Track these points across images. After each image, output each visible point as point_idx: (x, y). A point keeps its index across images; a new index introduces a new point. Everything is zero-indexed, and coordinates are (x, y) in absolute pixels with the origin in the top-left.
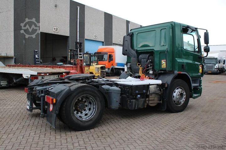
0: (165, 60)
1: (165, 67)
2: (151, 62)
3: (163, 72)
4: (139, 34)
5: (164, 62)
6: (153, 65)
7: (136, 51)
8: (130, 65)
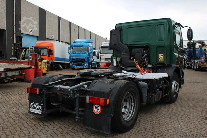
0: (163, 54)
1: (163, 61)
2: (146, 56)
3: (161, 65)
5: (162, 56)
6: (149, 59)
7: (128, 45)
8: (121, 59)
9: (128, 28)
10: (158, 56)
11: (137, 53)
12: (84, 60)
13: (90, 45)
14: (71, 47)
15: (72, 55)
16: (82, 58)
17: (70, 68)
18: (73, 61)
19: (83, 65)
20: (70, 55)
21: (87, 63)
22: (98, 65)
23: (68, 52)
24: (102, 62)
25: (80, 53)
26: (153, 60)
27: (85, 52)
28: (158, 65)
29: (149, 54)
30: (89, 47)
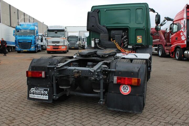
0: (141, 36)
1: (141, 42)
2: (125, 38)
3: (140, 46)
4: (107, 11)
5: (140, 38)
6: (128, 40)
7: (106, 27)
8: (99, 41)
9: (106, 11)
10: (137, 38)
11: (117, 35)
12: (31, 43)
13: (36, 28)
14: (16, 30)
15: (18, 38)
16: (28, 41)
17: (16, 51)
18: (19, 44)
19: (29, 48)
20: (16, 38)
21: (33, 46)
22: (42, 48)
23: (14, 35)
24: (49, 45)
25: (26, 36)
26: (132, 41)
27: (32, 35)
28: (137, 46)
29: (128, 36)
30: (36, 31)
